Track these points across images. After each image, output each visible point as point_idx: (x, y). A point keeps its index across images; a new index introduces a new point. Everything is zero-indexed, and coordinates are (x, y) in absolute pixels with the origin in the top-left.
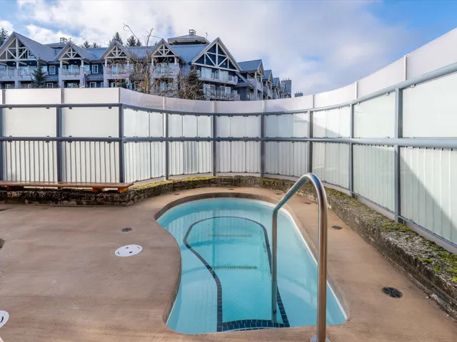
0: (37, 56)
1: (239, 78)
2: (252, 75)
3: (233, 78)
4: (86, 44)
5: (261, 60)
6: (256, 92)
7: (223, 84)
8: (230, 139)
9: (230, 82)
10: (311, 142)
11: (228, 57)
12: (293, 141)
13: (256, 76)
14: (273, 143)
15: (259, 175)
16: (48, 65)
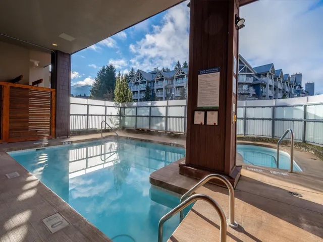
0: (146, 78)
1: (254, 78)
2: (265, 75)
3: (249, 78)
4: (163, 69)
5: (272, 64)
6: (268, 87)
7: (242, 83)
8: (254, 119)
9: (247, 82)
10: (305, 122)
11: (246, 66)
12: (293, 121)
13: (268, 75)
14: (280, 121)
15: (271, 137)
16: (150, 82)
